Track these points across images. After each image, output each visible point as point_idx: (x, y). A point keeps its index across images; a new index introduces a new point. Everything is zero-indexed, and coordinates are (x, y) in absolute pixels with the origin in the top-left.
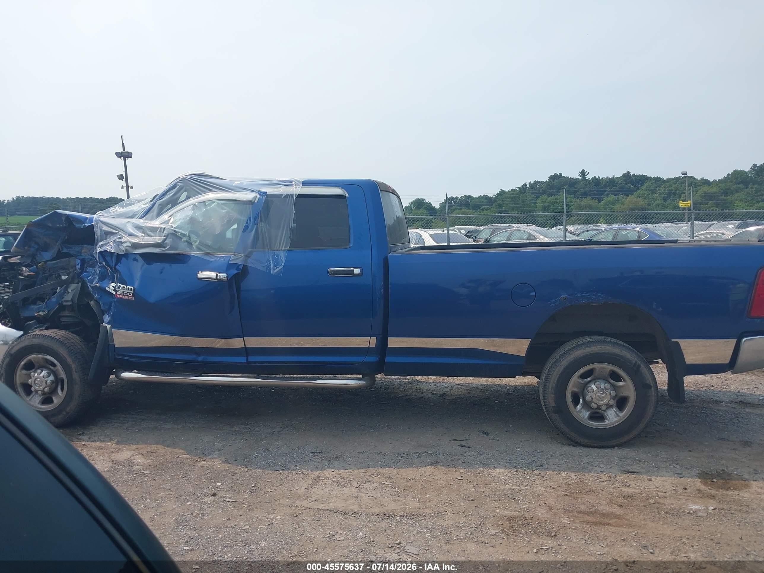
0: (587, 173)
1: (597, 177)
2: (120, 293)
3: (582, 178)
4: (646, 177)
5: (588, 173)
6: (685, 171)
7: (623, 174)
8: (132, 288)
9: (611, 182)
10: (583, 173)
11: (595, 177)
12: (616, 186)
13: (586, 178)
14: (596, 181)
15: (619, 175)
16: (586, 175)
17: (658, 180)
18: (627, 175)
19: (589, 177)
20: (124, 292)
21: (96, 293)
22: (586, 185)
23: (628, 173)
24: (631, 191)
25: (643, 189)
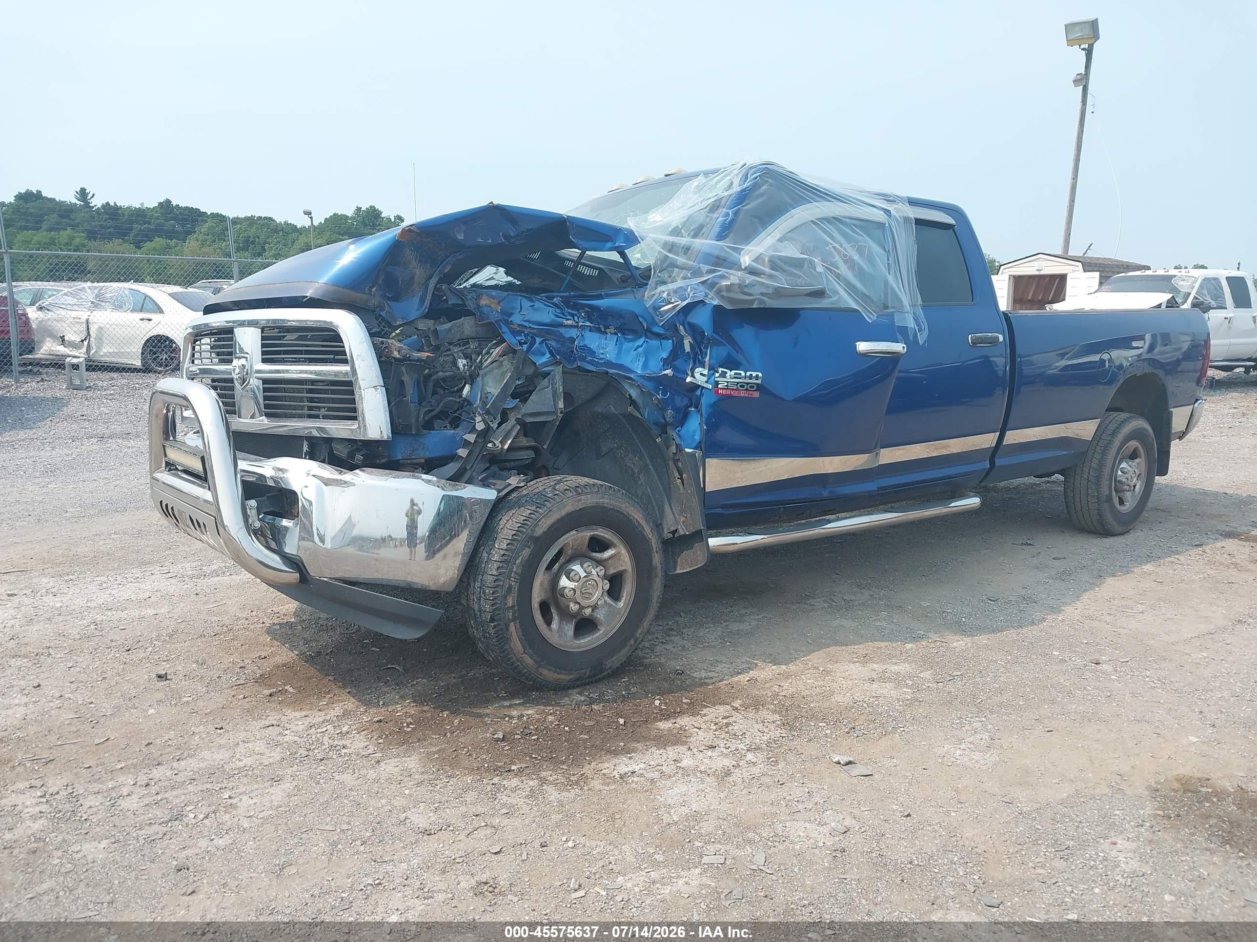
0: (90, 195)
1: (112, 204)
2: (727, 386)
3: (82, 203)
4: (198, 212)
5: (94, 195)
6: (308, 208)
7: (160, 203)
8: (760, 375)
9: (140, 215)
10: (83, 194)
11: (108, 203)
12: (149, 223)
13: (89, 203)
14: (111, 212)
15: (151, 203)
16: (89, 198)
17: (220, 218)
18: (166, 206)
19: (97, 202)
20: (738, 383)
21: (660, 390)
22: (93, 217)
23: (168, 202)
24: (175, 232)
25: (202, 230)
